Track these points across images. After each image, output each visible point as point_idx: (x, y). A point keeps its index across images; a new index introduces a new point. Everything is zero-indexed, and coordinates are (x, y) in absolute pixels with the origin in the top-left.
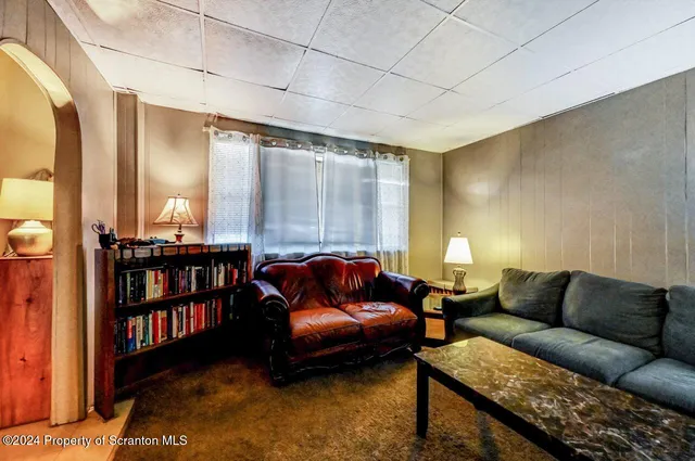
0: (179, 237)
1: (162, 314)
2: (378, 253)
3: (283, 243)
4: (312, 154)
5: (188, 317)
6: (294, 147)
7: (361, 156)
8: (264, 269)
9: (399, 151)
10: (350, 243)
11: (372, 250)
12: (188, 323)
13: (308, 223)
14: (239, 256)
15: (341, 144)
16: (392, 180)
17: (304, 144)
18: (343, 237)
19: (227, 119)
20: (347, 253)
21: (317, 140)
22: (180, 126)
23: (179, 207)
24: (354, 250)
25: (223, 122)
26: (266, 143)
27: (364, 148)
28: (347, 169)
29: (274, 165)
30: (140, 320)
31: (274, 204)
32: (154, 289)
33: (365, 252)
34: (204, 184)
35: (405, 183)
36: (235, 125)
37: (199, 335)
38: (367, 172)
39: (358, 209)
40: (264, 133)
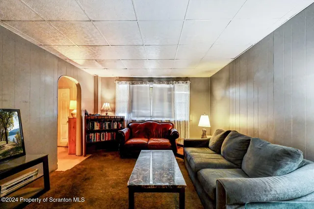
0: (107, 114)
1: (98, 134)
2: (175, 121)
3: (137, 117)
4: (148, 85)
5: (105, 136)
6: (142, 83)
7: (168, 84)
8: (130, 124)
9: (186, 79)
10: (163, 117)
11: (172, 120)
12: (105, 138)
13: (147, 110)
14: (122, 120)
15: (160, 80)
16: (182, 91)
17: (145, 82)
18: (159, 115)
19: (122, 77)
20: (161, 121)
21: (151, 80)
22: (109, 82)
23: (106, 106)
24: (164, 120)
25: (121, 79)
26: (133, 84)
27: (169, 80)
28: (161, 89)
29: (135, 91)
30: (93, 134)
31: (135, 103)
32: (97, 127)
33: (169, 121)
34: (115, 98)
35: (188, 93)
36: (124, 79)
37: (108, 141)
38: (170, 90)
39: (166, 104)
40: (133, 80)
